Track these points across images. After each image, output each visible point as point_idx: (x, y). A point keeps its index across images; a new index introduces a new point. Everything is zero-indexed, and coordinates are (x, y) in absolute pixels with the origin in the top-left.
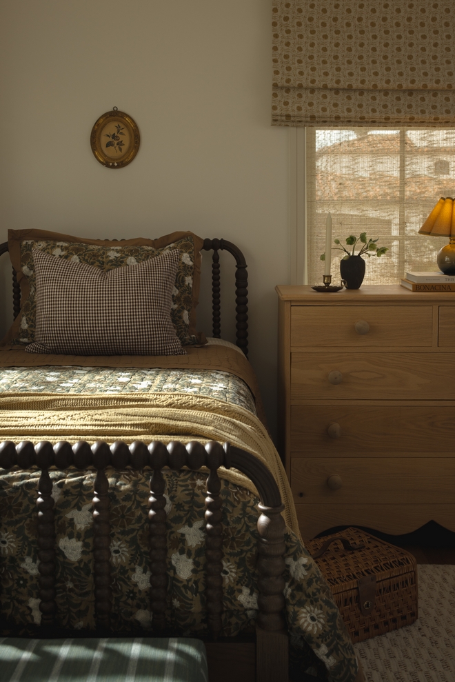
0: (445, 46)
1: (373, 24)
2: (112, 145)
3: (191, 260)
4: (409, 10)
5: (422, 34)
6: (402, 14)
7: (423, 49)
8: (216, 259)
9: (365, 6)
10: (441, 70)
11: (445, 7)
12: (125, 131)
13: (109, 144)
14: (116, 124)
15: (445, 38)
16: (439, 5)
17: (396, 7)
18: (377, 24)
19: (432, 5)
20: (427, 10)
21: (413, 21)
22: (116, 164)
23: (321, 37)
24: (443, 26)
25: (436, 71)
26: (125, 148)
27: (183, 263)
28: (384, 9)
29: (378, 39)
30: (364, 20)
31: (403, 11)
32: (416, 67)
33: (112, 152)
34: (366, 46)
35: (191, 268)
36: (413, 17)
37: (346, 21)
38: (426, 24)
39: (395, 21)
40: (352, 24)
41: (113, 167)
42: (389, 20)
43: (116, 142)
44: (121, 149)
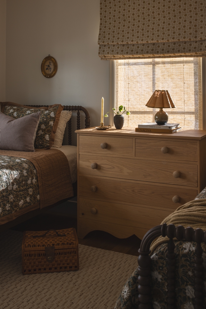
0: (168, 23)
1: (139, 16)
2: (48, 69)
3: (54, 115)
4: (153, 9)
5: (159, 18)
6: (150, 11)
7: (159, 25)
8: (78, 114)
9: (135, 9)
10: (165, 34)
11: (168, 6)
12: (52, 64)
13: (47, 69)
14: (49, 61)
15: (168, 19)
16: (166, 5)
17: (148, 8)
18: (140, 16)
19: (162, 6)
20: (160, 8)
21: (155, 13)
22: (48, 76)
23: (118, 23)
24: (168, 14)
25: (163, 34)
26: (52, 70)
27: (50, 116)
28: (143, 9)
29: (140, 22)
30: (135, 15)
31: (150, 9)
32: (155, 33)
33: (48, 72)
34: (135, 25)
35: (54, 118)
36: (155, 11)
37: (128, 15)
38: (160, 14)
39: (147, 14)
40: (130, 17)
41: (47, 77)
42: (145, 14)
43: (49, 68)
44: (51, 71)
